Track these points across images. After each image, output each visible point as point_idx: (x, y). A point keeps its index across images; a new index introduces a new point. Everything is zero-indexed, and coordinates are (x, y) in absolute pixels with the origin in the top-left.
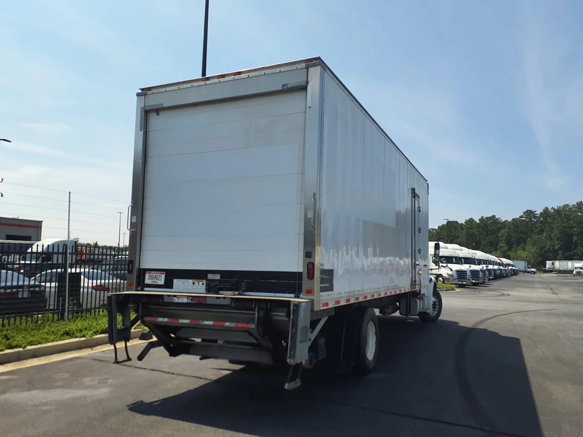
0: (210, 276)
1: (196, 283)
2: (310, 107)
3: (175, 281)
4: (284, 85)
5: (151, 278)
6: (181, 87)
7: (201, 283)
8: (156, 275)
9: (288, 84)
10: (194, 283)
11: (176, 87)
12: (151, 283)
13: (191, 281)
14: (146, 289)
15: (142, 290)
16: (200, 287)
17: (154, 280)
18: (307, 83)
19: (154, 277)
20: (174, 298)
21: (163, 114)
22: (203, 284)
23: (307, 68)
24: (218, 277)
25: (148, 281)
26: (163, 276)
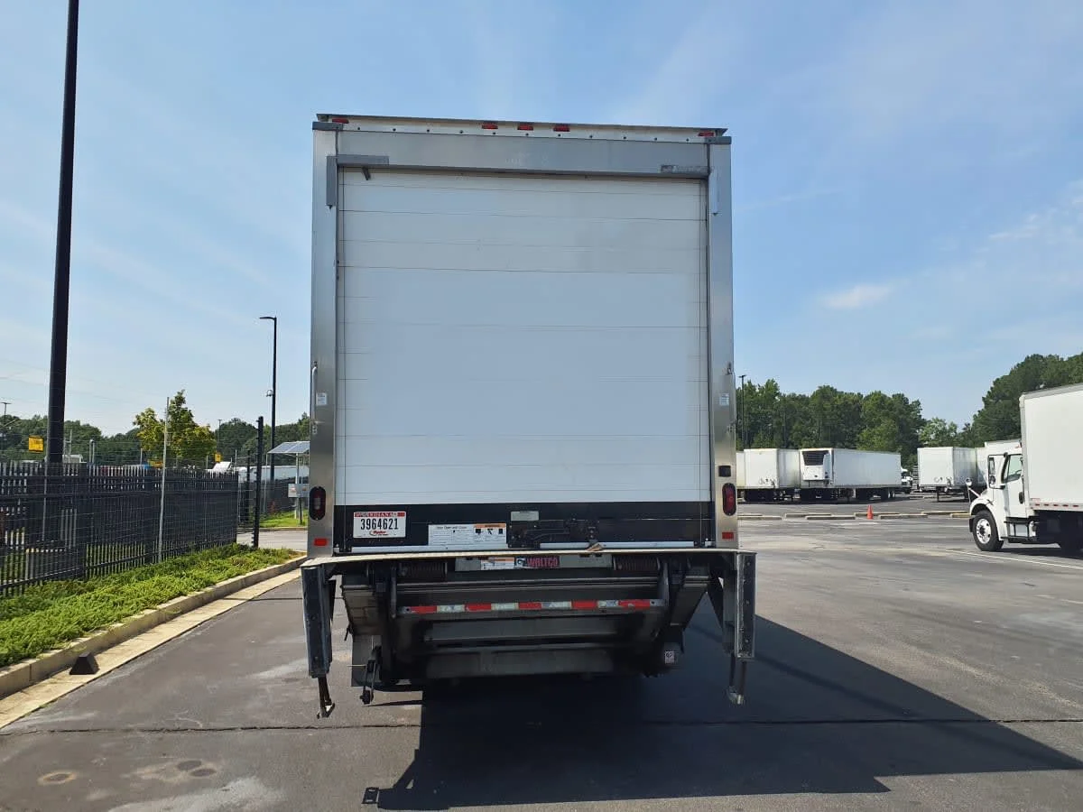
0: (516, 516)
1: (484, 530)
2: (715, 214)
3: (432, 528)
4: (666, 167)
5: (370, 525)
6: (435, 129)
7: (495, 530)
8: (382, 519)
9: (672, 167)
10: (478, 531)
11: (423, 128)
12: (368, 536)
13: (471, 527)
14: (354, 549)
15: (347, 553)
16: (493, 537)
17: (378, 529)
18: (709, 172)
19: (377, 522)
20: (483, 562)
21: (378, 179)
22: (501, 531)
23: (708, 145)
24: (534, 516)
25: (358, 532)
26: (402, 521)
